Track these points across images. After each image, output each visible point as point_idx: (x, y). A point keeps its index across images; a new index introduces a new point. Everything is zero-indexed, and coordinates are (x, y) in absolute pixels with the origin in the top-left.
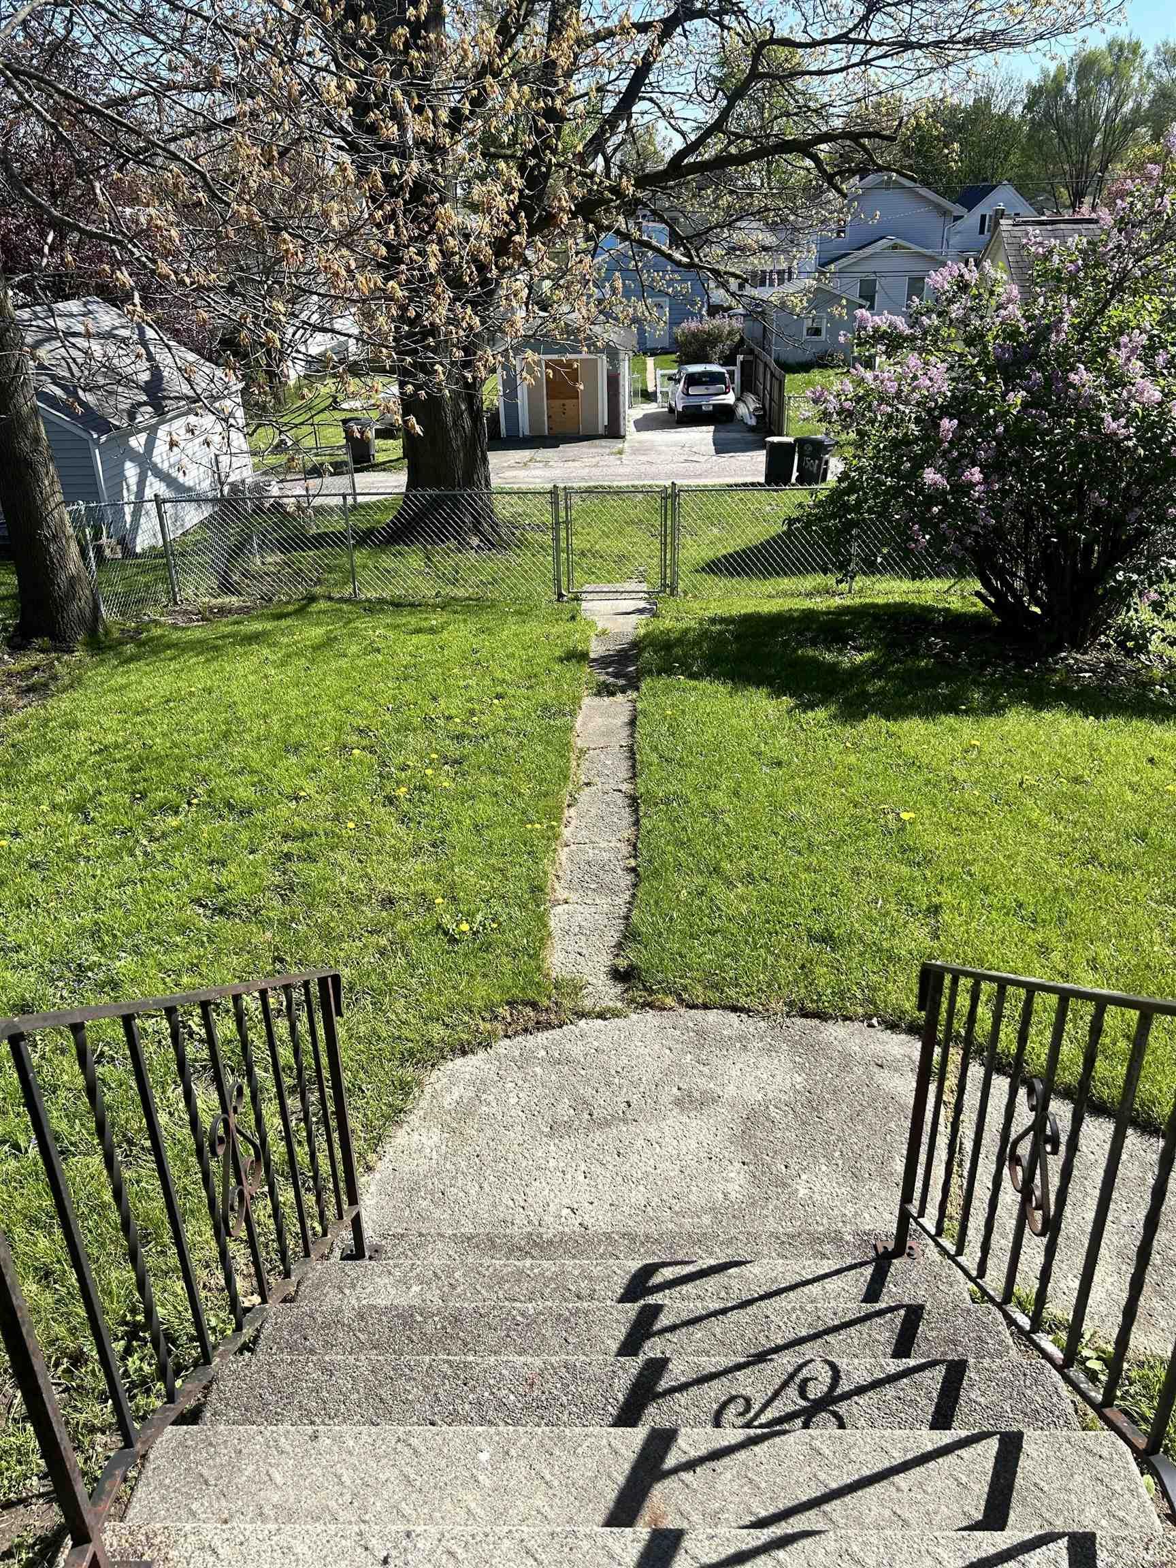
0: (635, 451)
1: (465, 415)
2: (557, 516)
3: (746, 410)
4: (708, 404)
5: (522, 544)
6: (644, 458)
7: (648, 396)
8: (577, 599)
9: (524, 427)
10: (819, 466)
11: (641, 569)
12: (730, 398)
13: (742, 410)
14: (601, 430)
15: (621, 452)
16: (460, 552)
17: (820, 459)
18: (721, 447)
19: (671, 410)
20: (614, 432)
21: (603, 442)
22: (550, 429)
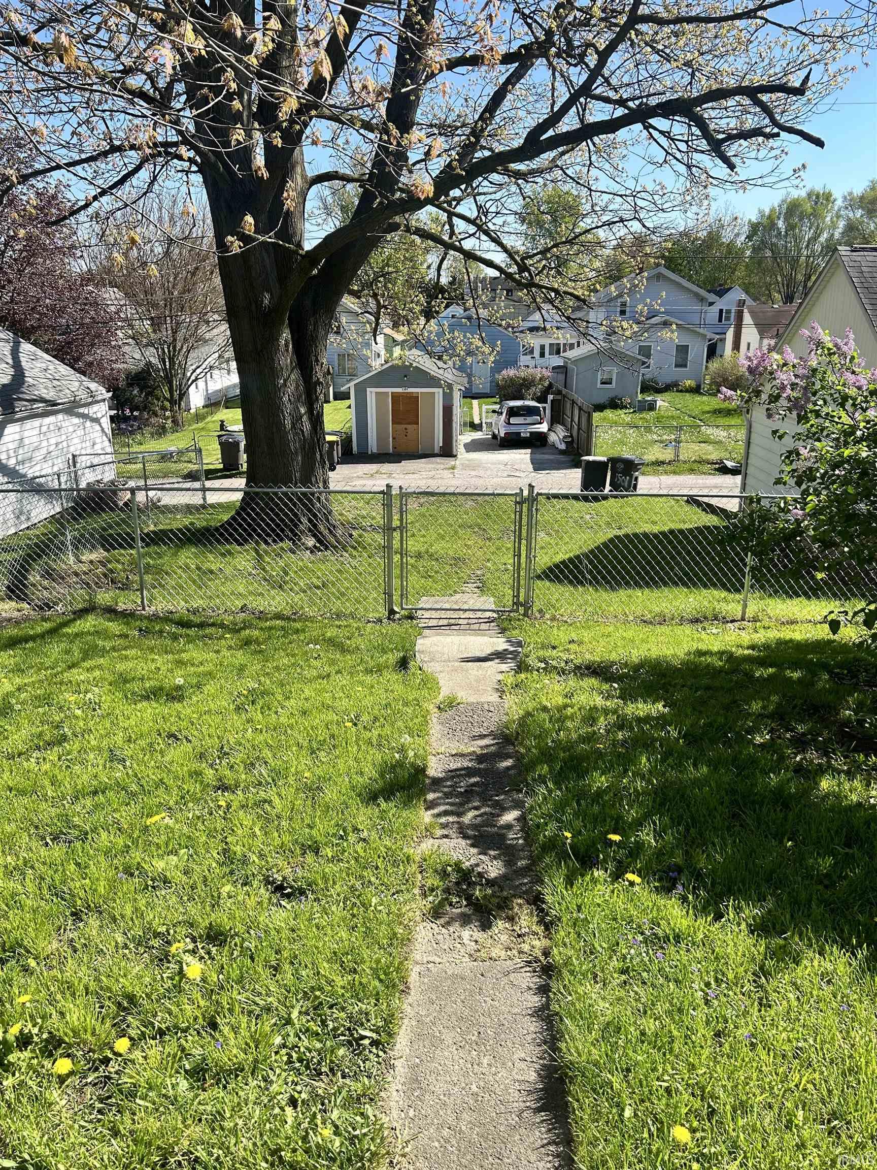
0: (465, 467)
1: (305, 418)
2: (390, 519)
3: (557, 437)
4: (525, 432)
5: (360, 545)
6: (473, 473)
7: (475, 427)
8: (411, 617)
9: (373, 446)
10: (630, 482)
11: (479, 572)
12: (544, 428)
13: (553, 438)
14: (437, 451)
15: (453, 468)
16: (294, 553)
17: (631, 476)
18: (538, 466)
19: (494, 436)
20: (447, 451)
21: (438, 459)
22: (394, 448)
